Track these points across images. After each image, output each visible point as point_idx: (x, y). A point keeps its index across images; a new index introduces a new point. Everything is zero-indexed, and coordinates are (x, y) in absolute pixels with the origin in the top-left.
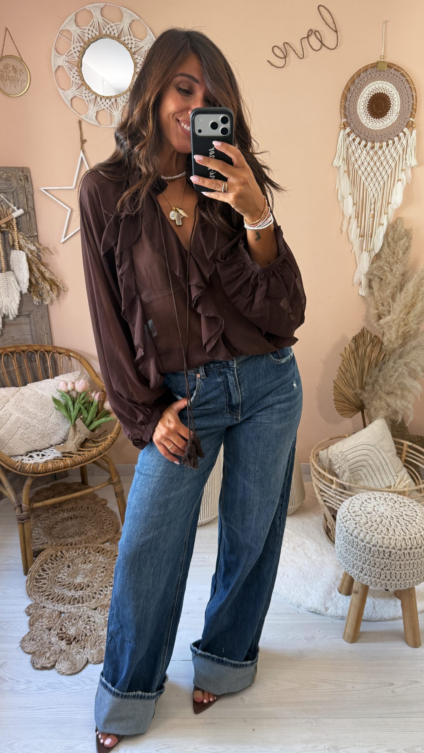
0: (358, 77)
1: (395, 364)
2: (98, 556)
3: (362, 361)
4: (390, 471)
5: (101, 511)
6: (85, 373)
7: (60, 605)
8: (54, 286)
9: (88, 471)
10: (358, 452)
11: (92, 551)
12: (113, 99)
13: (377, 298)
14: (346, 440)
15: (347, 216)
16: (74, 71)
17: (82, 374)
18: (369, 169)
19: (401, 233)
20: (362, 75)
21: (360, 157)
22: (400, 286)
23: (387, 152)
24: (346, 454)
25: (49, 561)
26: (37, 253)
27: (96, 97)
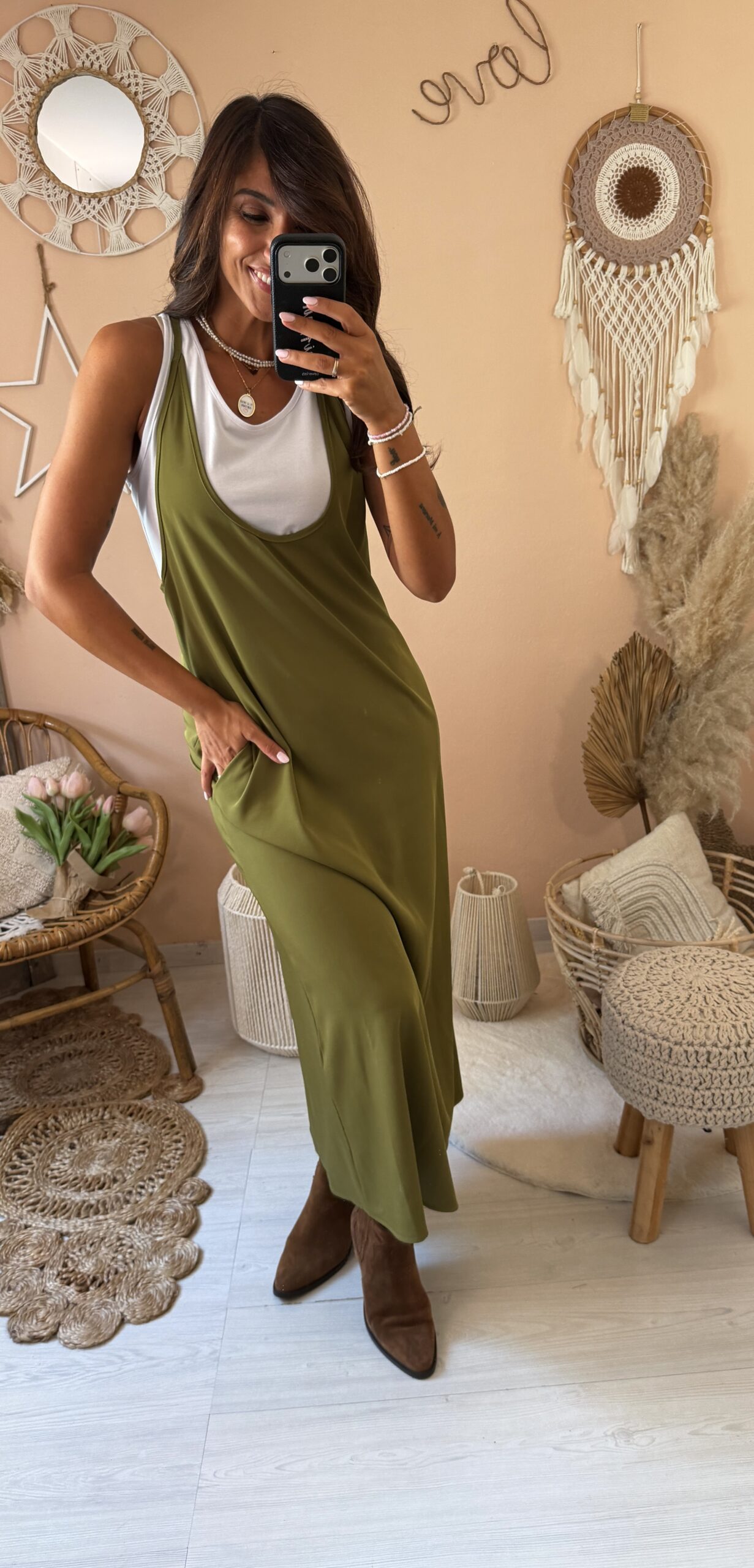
0: (594, 137)
1: (698, 703)
2: (130, 1124)
3: (636, 702)
4: (702, 913)
5: (130, 1037)
6: (79, 761)
7: (59, 1220)
9: (96, 960)
10: (639, 881)
11: (117, 1113)
12: (107, 198)
13: (657, 576)
14: (612, 860)
15: (588, 418)
16: (21, 144)
17: (73, 763)
18: (626, 319)
19: (697, 445)
20: (602, 133)
21: (607, 297)
22: (699, 549)
23: (659, 284)
24: (615, 887)
25: (31, 1137)
27: (70, 196)
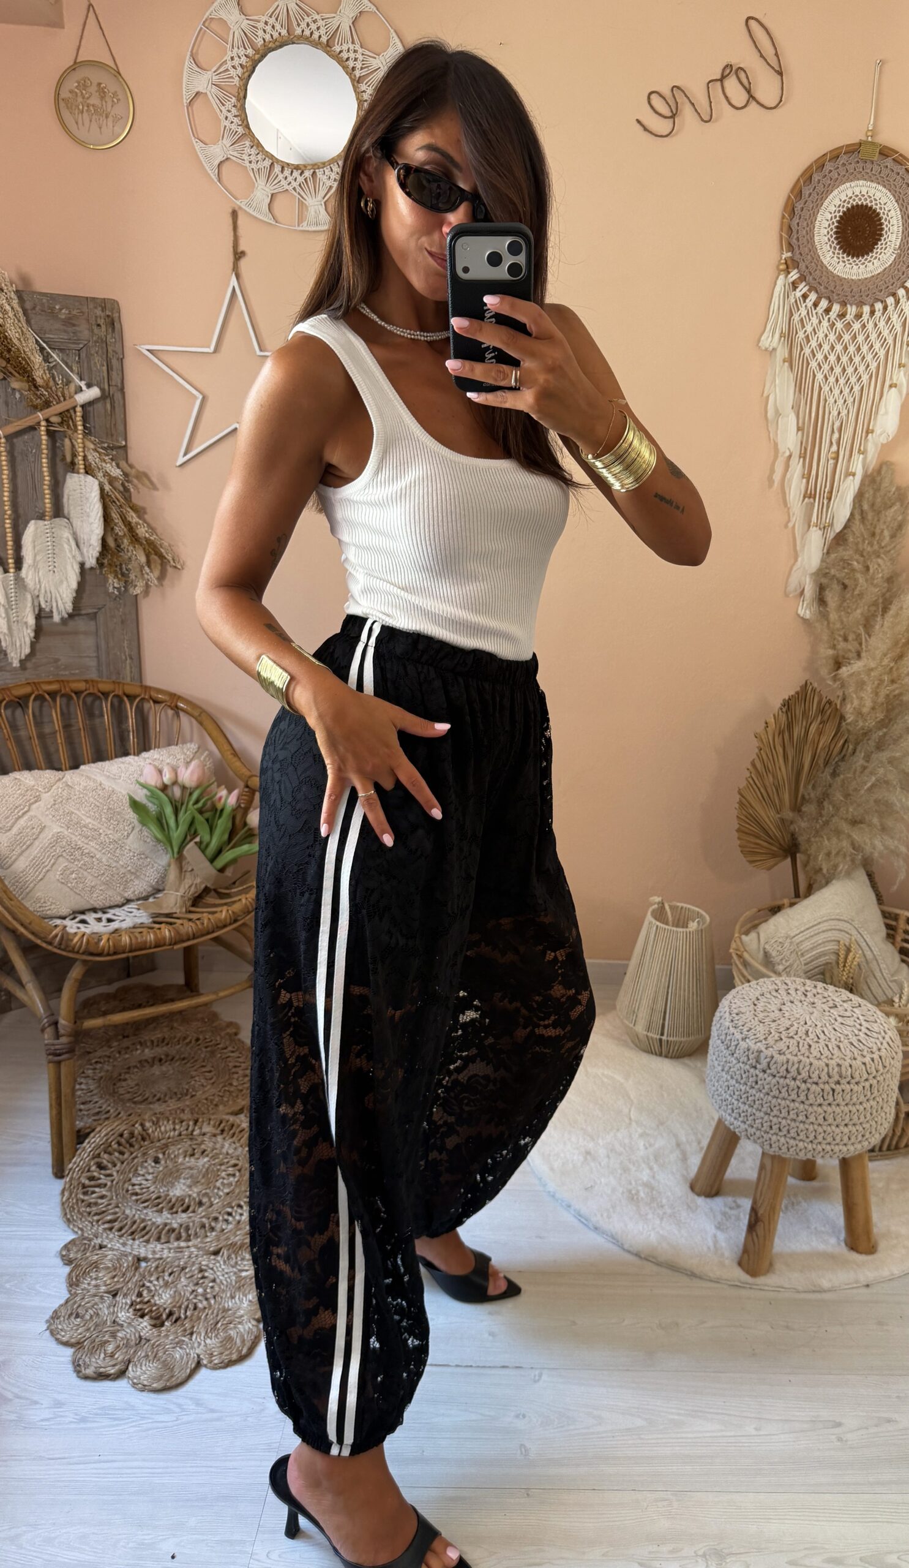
0: (820, 169)
1: (867, 761)
2: (219, 1142)
3: (799, 752)
5: (226, 1048)
6: (207, 750)
7: (137, 1242)
8: (154, 557)
9: (200, 962)
11: (208, 1130)
12: (310, 171)
13: (834, 624)
15: (784, 453)
16: (229, 105)
17: (200, 750)
18: (832, 358)
19: (889, 495)
20: (828, 166)
21: (815, 333)
22: (883, 603)
23: (870, 326)
25: (115, 1146)
26: (123, 484)
27: (272, 164)
